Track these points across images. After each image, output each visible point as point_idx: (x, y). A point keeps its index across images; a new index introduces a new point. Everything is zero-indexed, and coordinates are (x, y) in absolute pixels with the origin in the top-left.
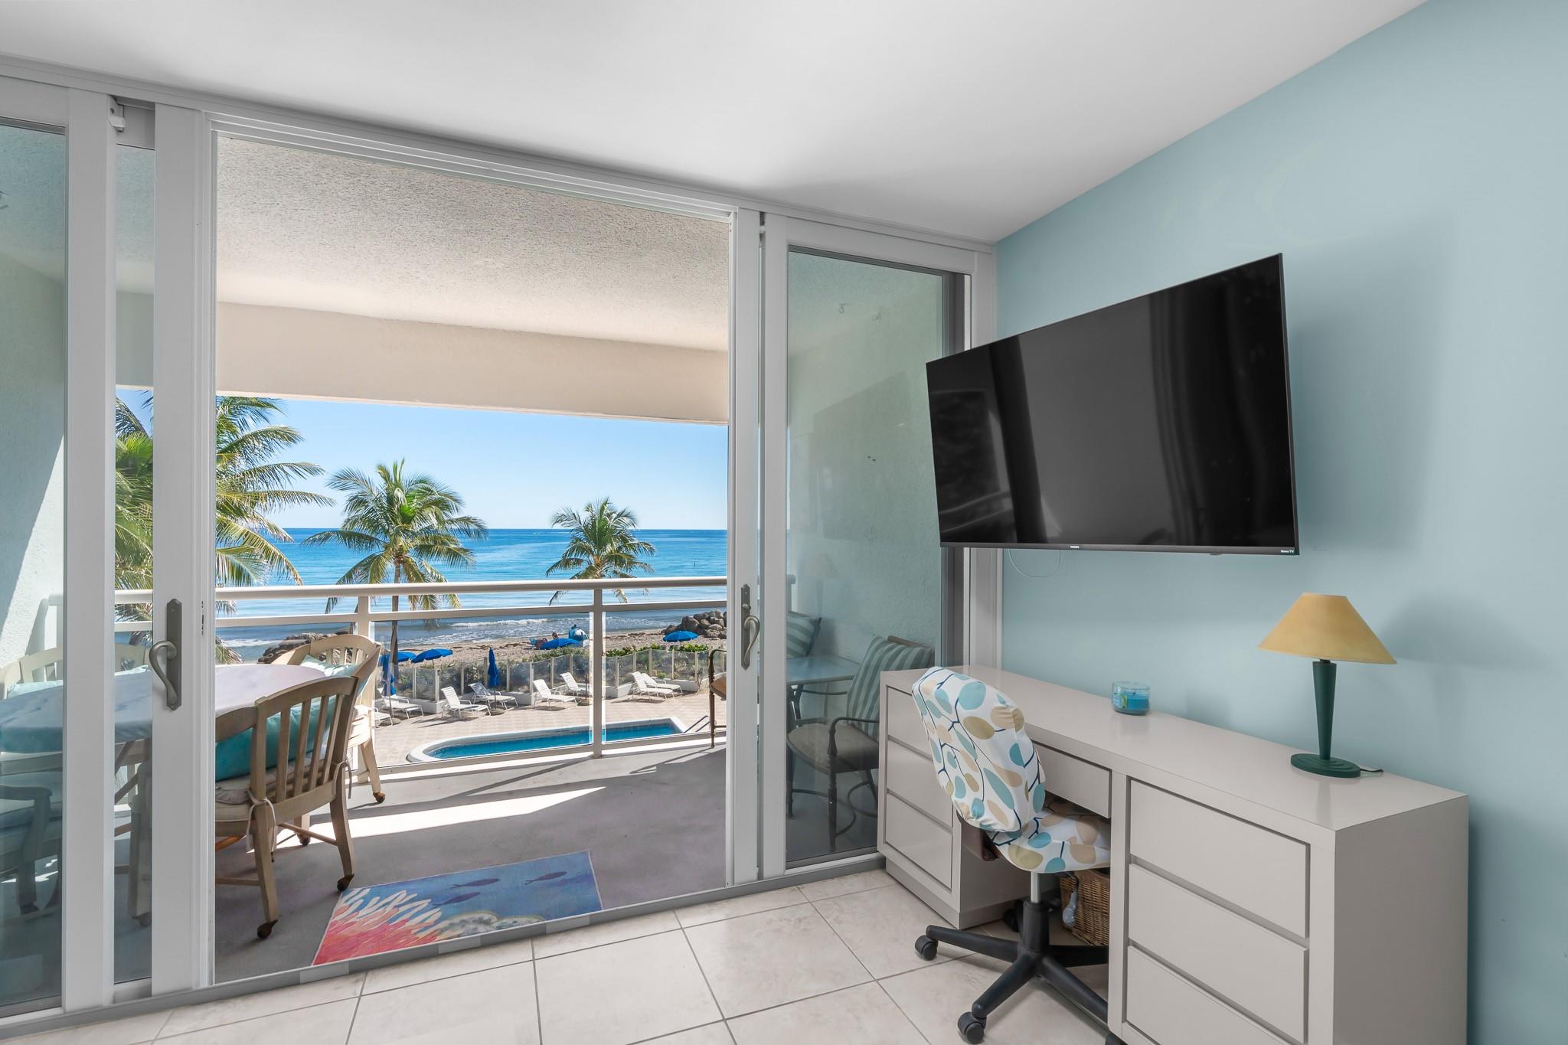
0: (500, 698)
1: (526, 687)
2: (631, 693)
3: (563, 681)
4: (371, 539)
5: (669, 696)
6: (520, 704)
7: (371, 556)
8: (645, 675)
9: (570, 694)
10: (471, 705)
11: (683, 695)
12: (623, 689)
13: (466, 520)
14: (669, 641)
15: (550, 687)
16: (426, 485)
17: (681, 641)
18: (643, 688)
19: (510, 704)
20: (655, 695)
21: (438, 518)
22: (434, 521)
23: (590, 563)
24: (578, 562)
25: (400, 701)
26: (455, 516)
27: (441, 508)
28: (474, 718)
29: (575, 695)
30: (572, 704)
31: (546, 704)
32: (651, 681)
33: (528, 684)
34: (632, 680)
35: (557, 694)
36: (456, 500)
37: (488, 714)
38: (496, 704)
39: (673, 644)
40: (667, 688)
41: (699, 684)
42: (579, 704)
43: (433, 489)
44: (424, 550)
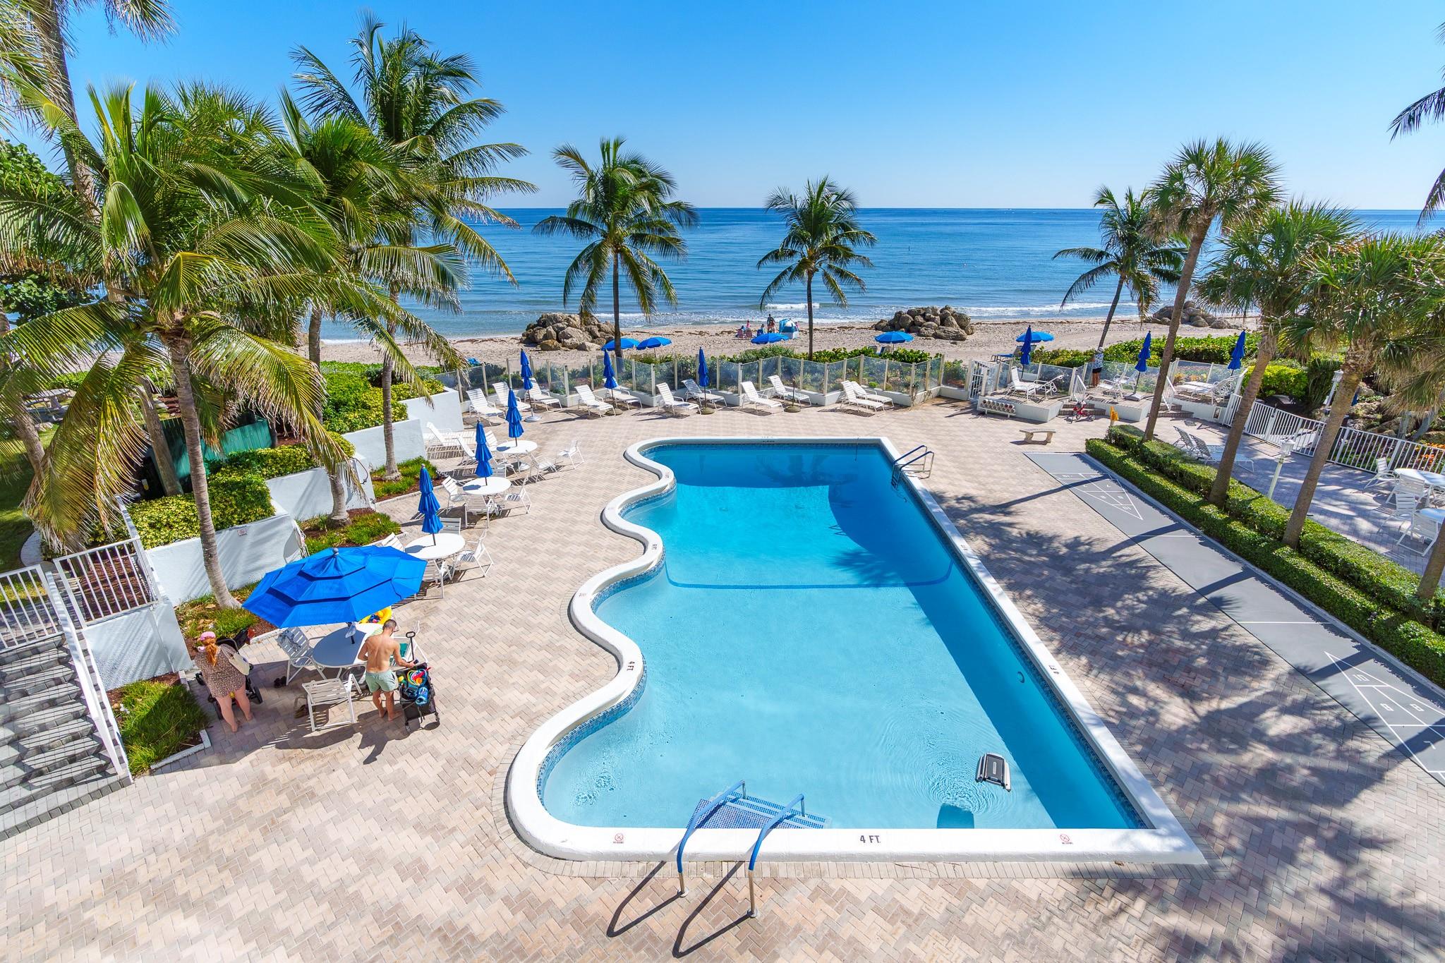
0: (710, 396)
1: (734, 388)
2: (839, 402)
3: (770, 382)
4: (590, 227)
5: (880, 409)
6: (729, 405)
7: (592, 245)
8: (855, 383)
9: (777, 397)
10: (683, 403)
11: (895, 409)
12: (831, 398)
13: (678, 205)
14: (881, 342)
15: (757, 388)
16: (638, 166)
17: (894, 342)
18: (852, 398)
19: (720, 403)
20: (864, 406)
21: (651, 204)
22: (647, 207)
23: (803, 256)
24: (792, 254)
25: (623, 392)
26: (668, 200)
27: (654, 193)
28: (687, 416)
29: (782, 398)
30: (778, 409)
31: (753, 406)
32: (861, 390)
33: (737, 385)
34: (840, 388)
35: (763, 397)
36: (667, 182)
37: (698, 413)
38: (705, 403)
39: (885, 345)
40: (878, 400)
41: (913, 399)
42: (786, 411)
43: (645, 170)
44: (638, 239)
